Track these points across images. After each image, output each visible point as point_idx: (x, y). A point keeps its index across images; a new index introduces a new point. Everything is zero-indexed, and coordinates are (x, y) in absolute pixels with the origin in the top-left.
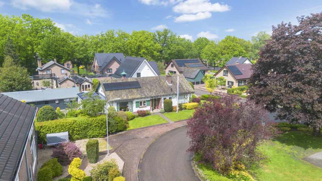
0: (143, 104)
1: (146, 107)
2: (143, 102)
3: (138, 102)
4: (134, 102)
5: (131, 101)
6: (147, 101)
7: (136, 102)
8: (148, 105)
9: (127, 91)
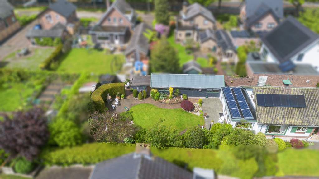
2: (302, 128)
3: (296, 127)
6: (309, 128)
7: (293, 128)
8: (307, 132)
9: (286, 110)
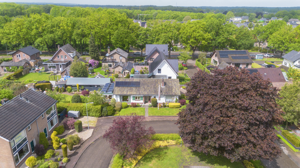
0: (138, 98)
1: (140, 100)
2: (138, 97)
3: (134, 97)
4: (132, 96)
5: (130, 95)
6: (141, 97)
7: (133, 97)
8: (141, 100)
